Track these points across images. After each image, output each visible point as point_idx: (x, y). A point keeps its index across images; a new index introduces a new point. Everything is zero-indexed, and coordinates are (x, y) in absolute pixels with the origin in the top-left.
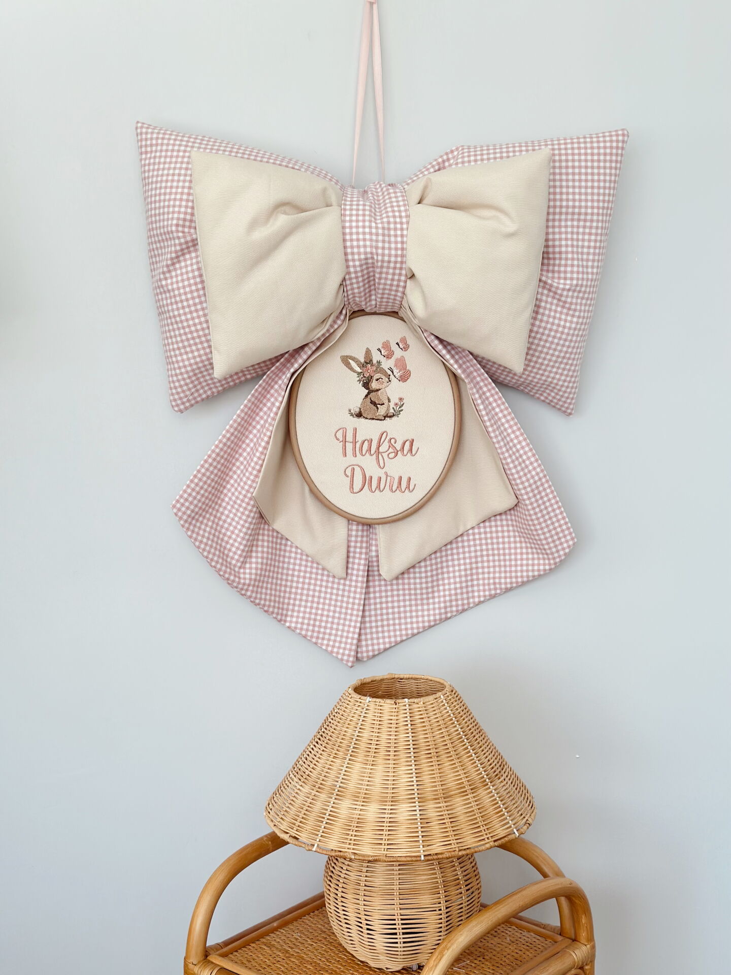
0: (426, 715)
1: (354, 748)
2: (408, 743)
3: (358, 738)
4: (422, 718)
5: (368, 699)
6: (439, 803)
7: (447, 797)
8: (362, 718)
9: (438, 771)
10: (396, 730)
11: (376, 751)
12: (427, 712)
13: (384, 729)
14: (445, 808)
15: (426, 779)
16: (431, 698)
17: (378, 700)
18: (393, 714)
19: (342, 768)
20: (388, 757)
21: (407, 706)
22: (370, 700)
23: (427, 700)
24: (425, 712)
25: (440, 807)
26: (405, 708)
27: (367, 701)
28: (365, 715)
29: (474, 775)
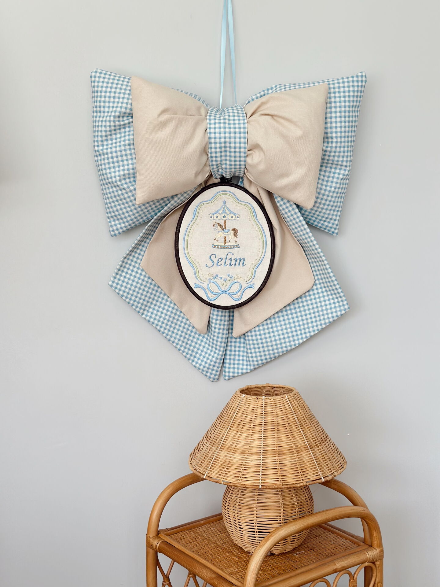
0: (274, 407)
1: (233, 422)
2: (262, 421)
3: (235, 417)
4: (272, 408)
5: (244, 395)
6: (275, 457)
7: (280, 453)
8: (239, 406)
9: (277, 439)
10: (256, 413)
11: (243, 424)
12: (275, 405)
13: (250, 412)
14: (278, 460)
15: (269, 443)
16: (279, 397)
17: (248, 396)
18: (256, 404)
19: (225, 433)
20: (249, 429)
21: (264, 400)
22: (245, 396)
23: (276, 398)
24: (274, 404)
25: (276, 459)
26: (262, 401)
27: (243, 397)
28: (241, 404)
29: (300, 443)
